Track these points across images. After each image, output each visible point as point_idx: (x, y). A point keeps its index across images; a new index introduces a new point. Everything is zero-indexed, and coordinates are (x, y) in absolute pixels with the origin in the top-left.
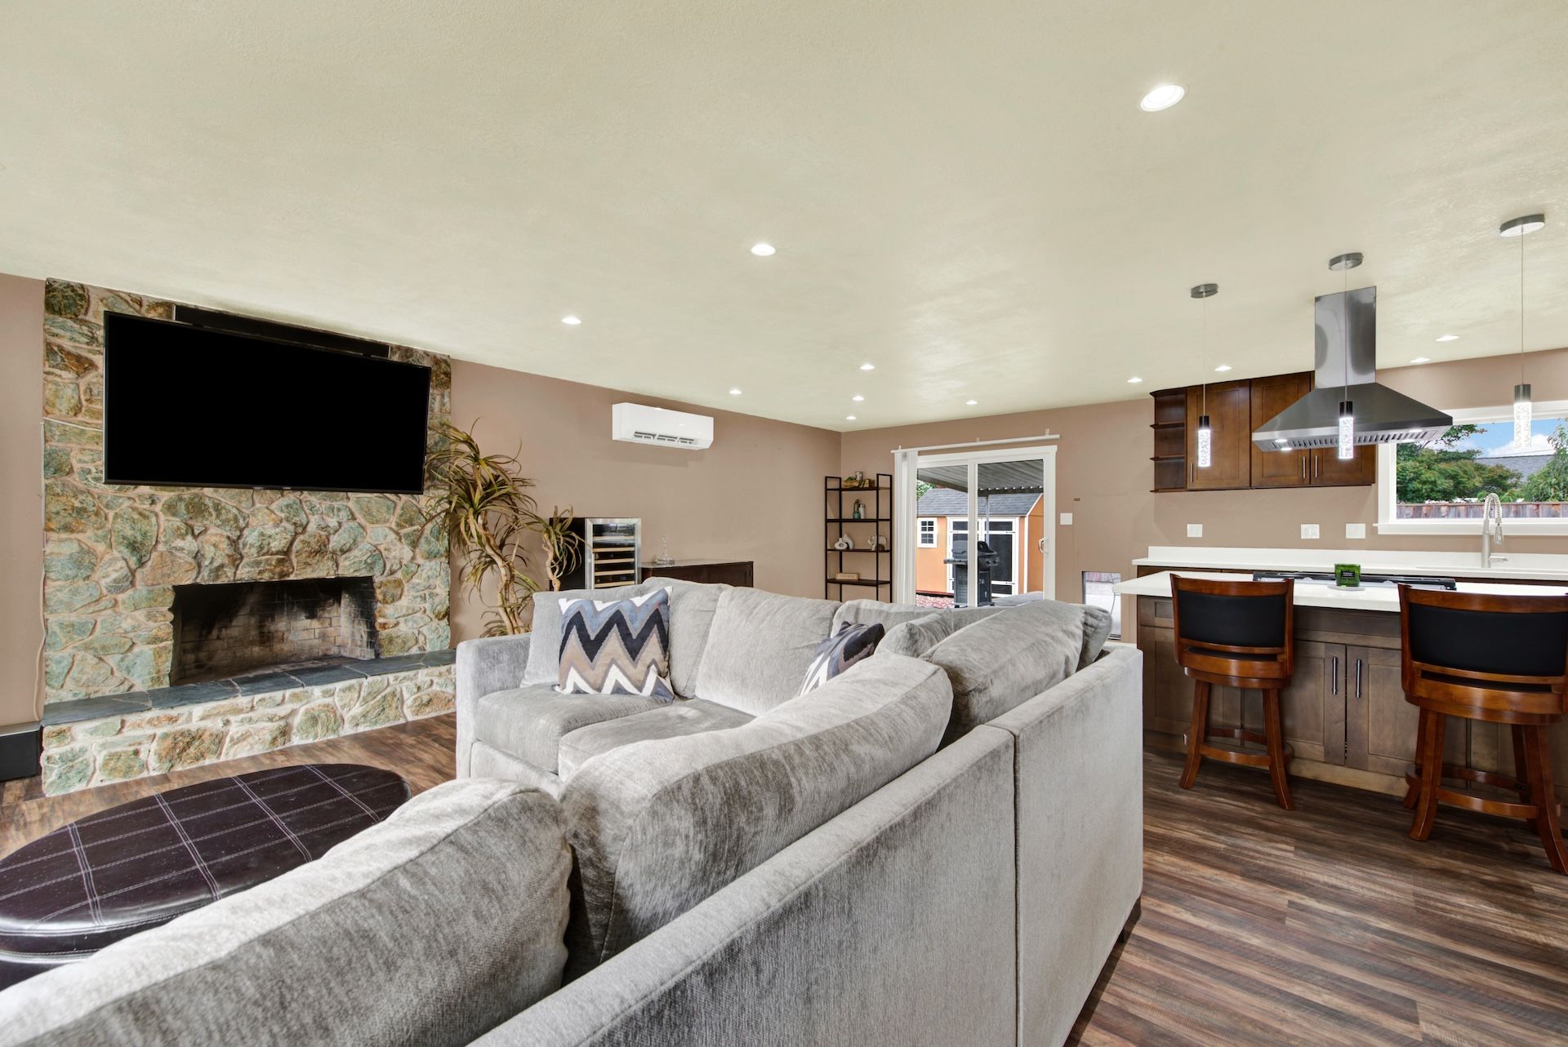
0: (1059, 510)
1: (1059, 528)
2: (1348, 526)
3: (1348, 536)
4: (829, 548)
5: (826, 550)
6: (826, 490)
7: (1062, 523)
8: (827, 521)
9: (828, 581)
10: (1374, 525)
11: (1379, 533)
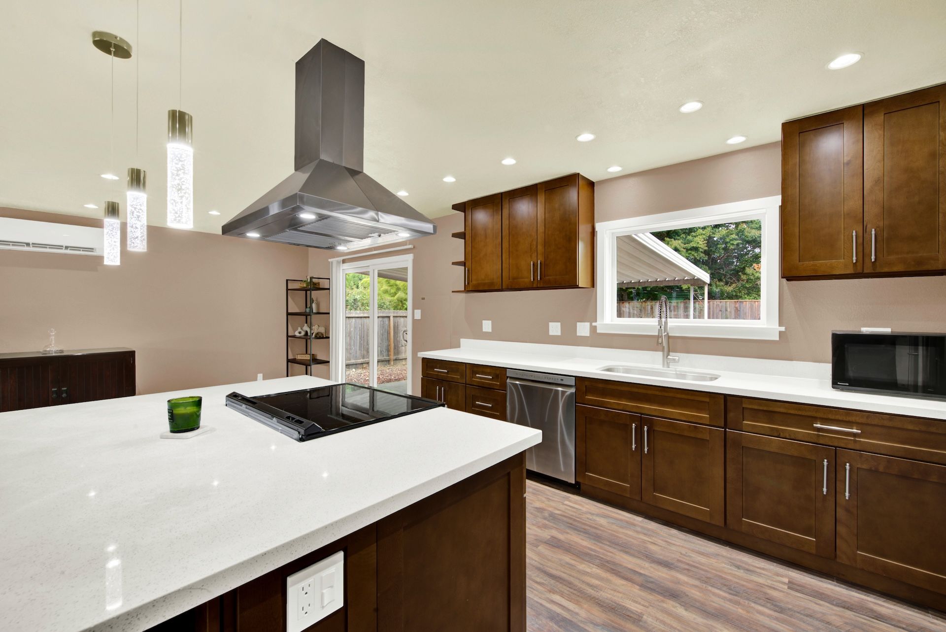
0: (415, 307)
1: (414, 321)
2: (578, 324)
3: (578, 334)
4: (289, 334)
5: (288, 336)
6: (287, 290)
7: (415, 318)
8: (288, 314)
9: (288, 361)
10: (594, 324)
11: (598, 331)
